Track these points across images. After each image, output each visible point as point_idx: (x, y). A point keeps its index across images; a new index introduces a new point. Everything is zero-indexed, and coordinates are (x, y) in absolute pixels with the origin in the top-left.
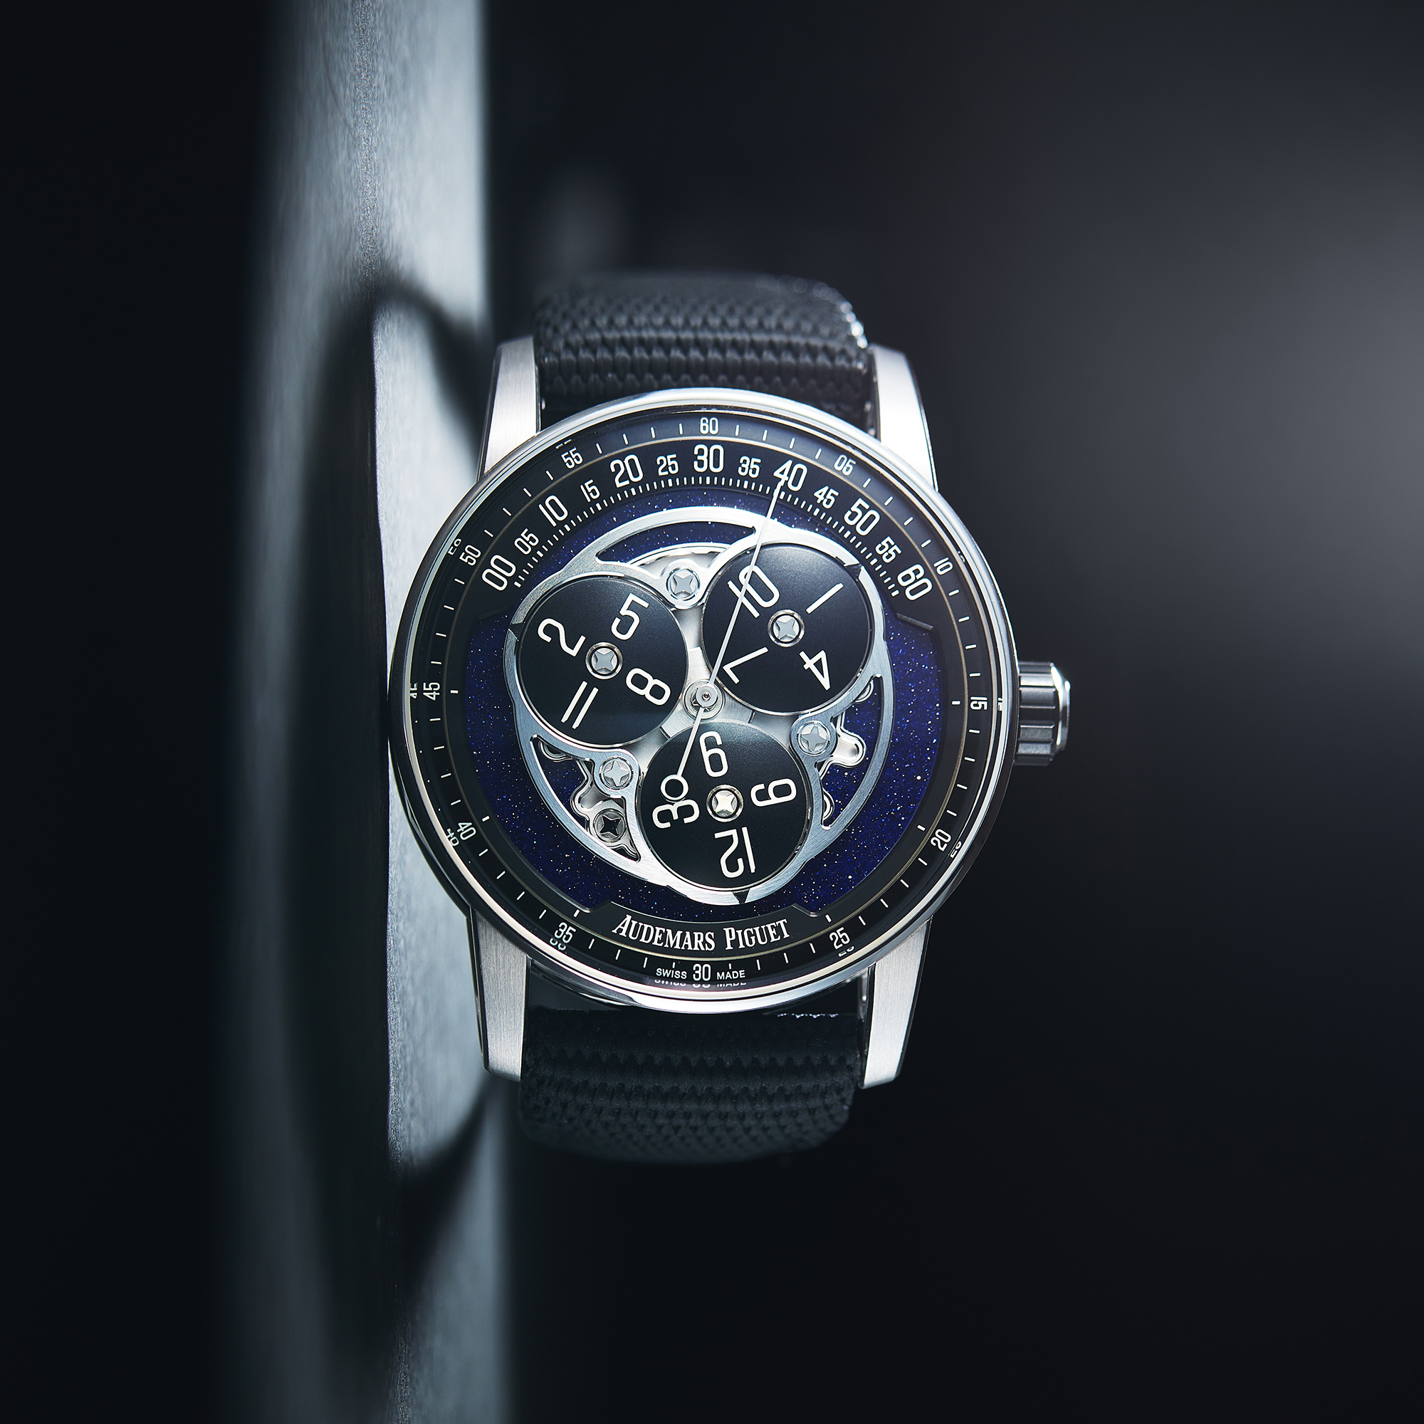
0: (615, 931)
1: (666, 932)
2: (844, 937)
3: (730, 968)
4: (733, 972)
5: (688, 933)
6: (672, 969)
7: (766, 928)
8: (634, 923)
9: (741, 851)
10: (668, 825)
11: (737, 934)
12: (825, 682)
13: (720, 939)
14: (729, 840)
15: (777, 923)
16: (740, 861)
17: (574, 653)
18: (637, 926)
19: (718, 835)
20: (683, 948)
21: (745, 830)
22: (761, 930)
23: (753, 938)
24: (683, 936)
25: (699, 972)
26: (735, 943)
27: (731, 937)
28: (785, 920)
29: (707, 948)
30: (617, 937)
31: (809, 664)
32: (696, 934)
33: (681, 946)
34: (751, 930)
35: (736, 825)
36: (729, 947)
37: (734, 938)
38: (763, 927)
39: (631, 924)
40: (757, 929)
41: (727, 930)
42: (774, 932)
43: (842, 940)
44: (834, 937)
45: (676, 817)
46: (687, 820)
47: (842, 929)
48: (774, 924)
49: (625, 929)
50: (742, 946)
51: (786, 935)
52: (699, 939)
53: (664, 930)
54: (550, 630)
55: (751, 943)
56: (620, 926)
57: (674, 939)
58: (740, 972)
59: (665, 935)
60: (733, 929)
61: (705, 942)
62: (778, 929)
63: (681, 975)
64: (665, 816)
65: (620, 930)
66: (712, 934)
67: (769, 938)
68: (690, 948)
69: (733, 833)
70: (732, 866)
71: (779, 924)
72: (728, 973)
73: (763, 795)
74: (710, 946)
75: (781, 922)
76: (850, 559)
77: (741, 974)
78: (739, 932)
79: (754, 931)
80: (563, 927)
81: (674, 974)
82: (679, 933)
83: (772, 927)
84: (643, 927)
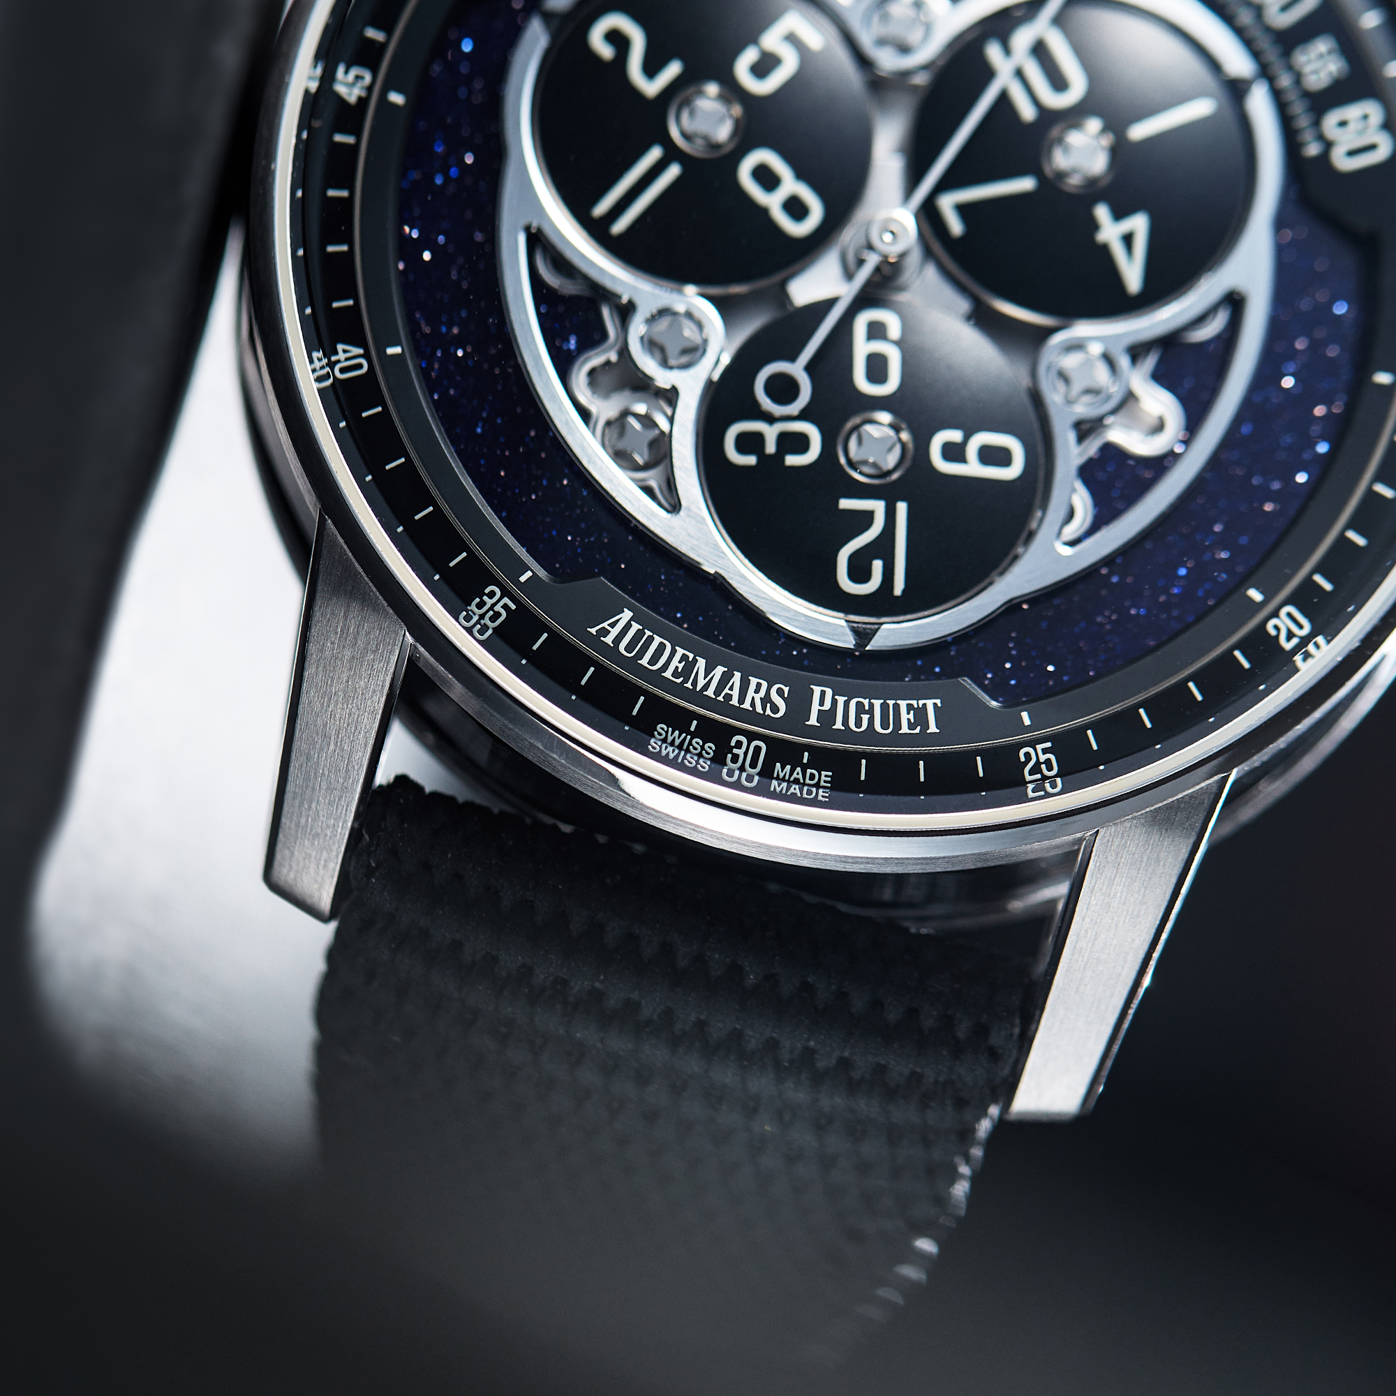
0: (593, 631)
1: (695, 661)
2: (1048, 762)
3: (805, 761)
4: (809, 771)
5: (737, 675)
6: (689, 732)
7: (897, 707)
8: (636, 627)
9: (884, 546)
10: (751, 460)
11: (834, 702)
12: (1133, 275)
13: (799, 703)
14: (868, 517)
15: (921, 702)
16: (878, 565)
17: (651, 88)
18: (639, 634)
19: (845, 504)
20: (721, 698)
21: (902, 508)
22: (884, 707)
23: (865, 718)
24: (726, 678)
25: (741, 752)
26: (827, 717)
27: (822, 703)
28: (938, 702)
29: (768, 712)
30: (596, 642)
31: (1110, 231)
32: (754, 681)
33: (717, 693)
34: (866, 702)
35: (888, 492)
36: (813, 721)
37: (827, 706)
38: (891, 703)
39: (628, 627)
40: (877, 703)
41: (817, 690)
42: (911, 716)
43: (1043, 766)
44: (1027, 755)
45: (771, 448)
46: (792, 460)
47: (1049, 745)
48: (914, 703)
49: (614, 632)
50: (839, 725)
51: (933, 729)
52: (757, 691)
53: (691, 656)
54: (617, 39)
55: (858, 724)
56: (605, 625)
57: (706, 677)
58: (823, 773)
59: (690, 666)
60: (829, 692)
61: (766, 700)
62: (921, 714)
63: (703, 748)
64: (749, 443)
65: (605, 632)
66: (786, 689)
67: (898, 724)
68: (735, 702)
69: (878, 507)
70: (859, 572)
71: (924, 705)
72: (799, 769)
73: (954, 452)
74: (775, 709)
75: (930, 703)
76: (1238, 62)
77: (823, 778)
78: (841, 700)
79: (871, 705)
80: (491, 595)
81: (690, 743)
82: (719, 671)
83: (910, 707)
84: (651, 639)
